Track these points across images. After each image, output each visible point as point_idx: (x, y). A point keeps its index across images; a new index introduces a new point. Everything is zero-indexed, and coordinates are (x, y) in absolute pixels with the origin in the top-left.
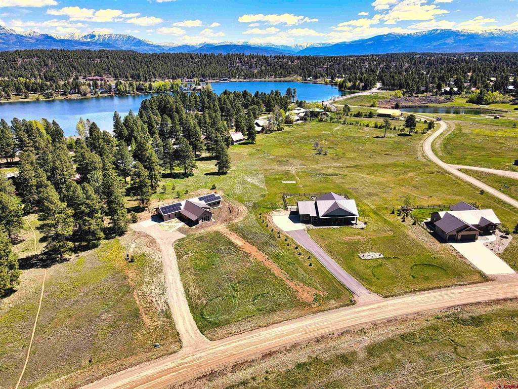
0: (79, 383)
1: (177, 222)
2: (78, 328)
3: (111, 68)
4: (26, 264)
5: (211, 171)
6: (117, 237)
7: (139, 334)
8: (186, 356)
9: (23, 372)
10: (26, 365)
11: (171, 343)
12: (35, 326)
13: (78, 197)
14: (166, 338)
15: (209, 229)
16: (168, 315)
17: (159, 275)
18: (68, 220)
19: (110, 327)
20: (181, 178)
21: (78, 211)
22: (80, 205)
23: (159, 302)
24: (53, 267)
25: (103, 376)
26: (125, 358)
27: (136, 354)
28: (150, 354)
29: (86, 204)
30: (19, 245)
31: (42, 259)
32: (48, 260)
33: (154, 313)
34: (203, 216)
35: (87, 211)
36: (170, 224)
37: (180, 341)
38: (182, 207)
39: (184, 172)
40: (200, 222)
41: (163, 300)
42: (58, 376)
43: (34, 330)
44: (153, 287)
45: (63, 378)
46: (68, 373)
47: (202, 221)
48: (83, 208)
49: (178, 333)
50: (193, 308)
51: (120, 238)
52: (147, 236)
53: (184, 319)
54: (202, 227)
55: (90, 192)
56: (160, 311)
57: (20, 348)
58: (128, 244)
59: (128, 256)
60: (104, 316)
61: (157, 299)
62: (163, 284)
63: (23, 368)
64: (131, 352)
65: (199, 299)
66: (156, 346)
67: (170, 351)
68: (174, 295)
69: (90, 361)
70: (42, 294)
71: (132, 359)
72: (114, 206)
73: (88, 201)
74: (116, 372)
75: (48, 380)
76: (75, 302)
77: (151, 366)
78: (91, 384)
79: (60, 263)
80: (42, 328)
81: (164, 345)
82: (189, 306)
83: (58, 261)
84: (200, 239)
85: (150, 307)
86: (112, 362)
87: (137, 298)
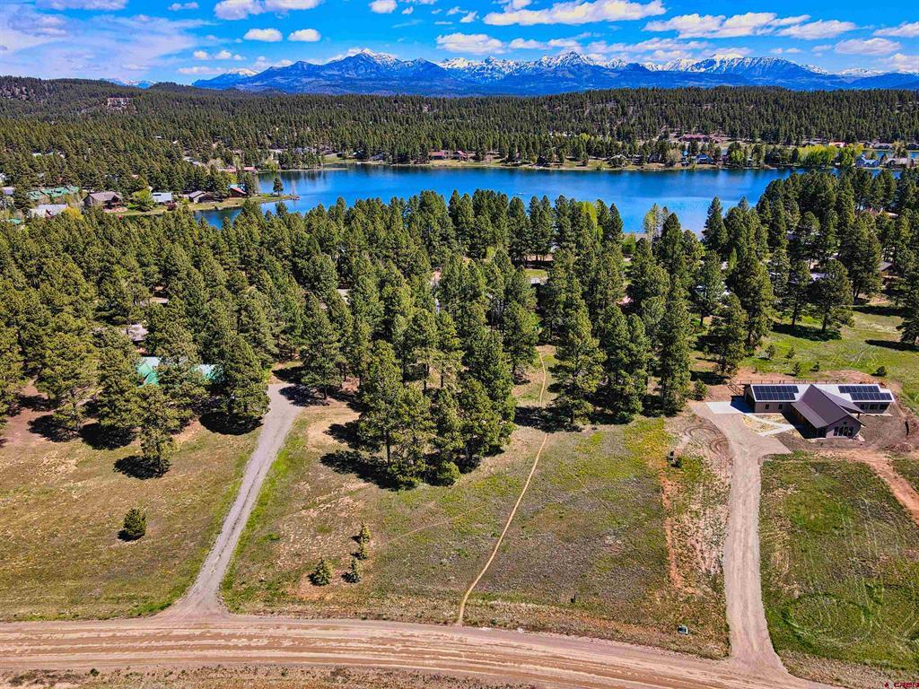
0: (550, 625)
1: (779, 421)
2: (568, 540)
3: (727, 118)
4: (525, 417)
5: (884, 338)
6: (662, 416)
7: (657, 595)
8: (733, 675)
9: (484, 571)
10: (490, 562)
11: (710, 638)
12: (514, 512)
13: (618, 335)
14: (702, 625)
15: (845, 454)
16: (717, 584)
17: (719, 508)
18: (595, 368)
19: (614, 560)
20: (812, 339)
21: (613, 357)
22: (619, 348)
23: (706, 555)
24: (556, 433)
25: (585, 633)
26: (625, 622)
27: (644, 626)
28: (668, 638)
29: (629, 350)
30: (522, 386)
31: (544, 417)
32: (553, 420)
33: (692, 569)
34: (841, 425)
35: (627, 360)
36: (764, 421)
37: (728, 642)
38: (798, 396)
39: (821, 327)
40: (830, 434)
41: (714, 554)
42: (525, 600)
43: (511, 518)
44: (702, 524)
45: (530, 605)
46: (538, 602)
47: (835, 434)
48: (622, 354)
49: (728, 626)
50: (769, 596)
51: (666, 420)
52: (714, 430)
53: (746, 607)
54: (831, 445)
55: (639, 331)
56: (705, 572)
57: (489, 535)
58: (678, 435)
59: (672, 454)
60: (609, 540)
61: (704, 548)
62: (723, 526)
63: (485, 564)
64: (637, 618)
65: (787, 581)
66: (680, 629)
67: (704, 651)
68: (739, 554)
69: (572, 601)
70: (533, 469)
71: (635, 630)
72: (670, 363)
73: (632, 346)
74: (605, 638)
75: (512, 600)
76: (574, 500)
77: (664, 659)
78: (566, 637)
79: (568, 431)
80: (522, 519)
81: (696, 634)
82: (763, 586)
83: (565, 427)
84: (822, 467)
85: (687, 557)
86: (604, 619)
87: (669, 533)
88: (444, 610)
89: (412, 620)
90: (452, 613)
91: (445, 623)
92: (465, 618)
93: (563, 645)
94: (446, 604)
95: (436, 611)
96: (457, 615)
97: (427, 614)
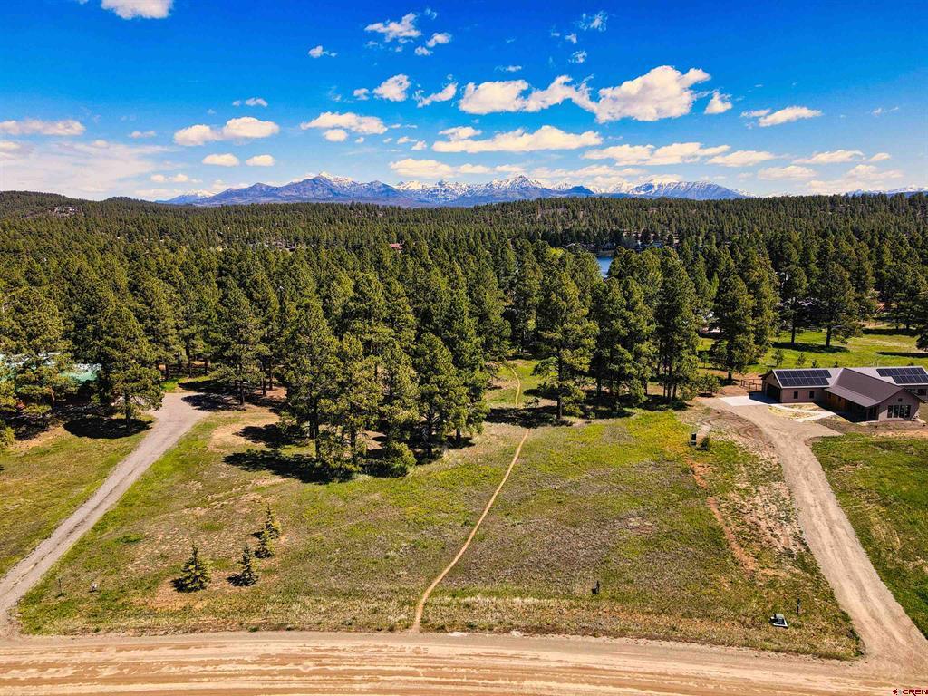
0: (564, 626)
6: (670, 410)
7: (722, 579)
9: (453, 564)
10: (460, 554)
11: (824, 631)
12: (492, 501)
13: (612, 301)
14: (806, 614)
15: (909, 434)
16: (806, 563)
17: (775, 485)
18: (586, 341)
19: (646, 543)
20: (817, 352)
21: (607, 329)
22: (612, 317)
23: (777, 532)
24: (540, 429)
25: (622, 633)
26: (683, 616)
27: (716, 619)
28: (756, 635)
29: (625, 318)
30: (492, 391)
31: (523, 415)
33: (763, 548)
36: (796, 410)
37: (852, 635)
38: (832, 381)
40: (883, 416)
41: (788, 531)
42: (521, 594)
44: (758, 500)
45: (530, 600)
46: (539, 595)
49: (846, 614)
50: (891, 575)
52: (738, 419)
53: (861, 589)
54: (887, 426)
56: (783, 550)
57: (459, 525)
59: (694, 437)
60: (634, 522)
61: (771, 525)
62: (787, 502)
63: (455, 556)
64: (704, 610)
65: (905, 556)
66: (776, 620)
67: (823, 649)
68: (824, 529)
70: (515, 460)
71: (703, 627)
74: (656, 638)
75: (498, 595)
76: (576, 485)
77: (761, 662)
78: (593, 639)
79: (555, 425)
80: (504, 508)
81: (800, 627)
82: (875, 565)
83: (551, 422)
84: (888, 445)
85: (751, 535)
86: (649, 613)
87: (716, 511)
88: (389, 613)
89: (337, 629)
90: (403, 616)
91: (391, 629)
92: (424, 622)
93: (590, 650)
94: (393, 605)
95: (376, 616)
96: (411, 619)
97: (362, 620)
